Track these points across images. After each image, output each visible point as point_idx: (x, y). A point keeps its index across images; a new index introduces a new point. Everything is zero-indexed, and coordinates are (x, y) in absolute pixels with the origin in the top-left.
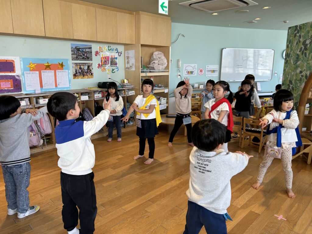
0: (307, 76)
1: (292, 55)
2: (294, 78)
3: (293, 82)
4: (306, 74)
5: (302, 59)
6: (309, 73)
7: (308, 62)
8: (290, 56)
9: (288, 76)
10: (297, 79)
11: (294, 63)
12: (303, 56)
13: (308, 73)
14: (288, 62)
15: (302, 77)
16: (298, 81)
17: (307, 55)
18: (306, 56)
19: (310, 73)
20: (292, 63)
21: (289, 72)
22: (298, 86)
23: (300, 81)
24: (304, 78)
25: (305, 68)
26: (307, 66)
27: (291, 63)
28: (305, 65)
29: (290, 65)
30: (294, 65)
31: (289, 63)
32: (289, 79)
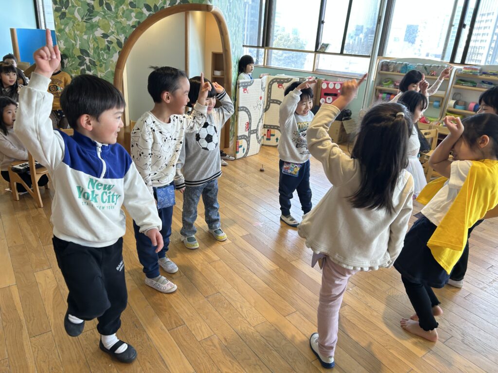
0: (121, 43)
1: (75, 5)
2: (91, 46)
3: (91, 52)
4: (117, 39)
5: (103, 13)
6: (124, 38)
7: (119, 20)
8: (70, 5)
9: (74, 42)
10: (98, 47)
11: (82, 19)
12: (103, 8)
13: (122, 38)
14: (67, 16)
15: (109, 45)
16: (101, 51)
17: (113, 7)
18: (109, 8)
19: (126, 38)
20: (80, 19)
21: (75, 35)
22: (104, 59)
23: (107, 51)
24: (115, 45)
25: (112, 29)
26: (116, 26)
27: (75, 18)
28: (112, 25)
29: (74, 22)
30: (85, 24)
31: (70, 19)
32: (78, 47)
